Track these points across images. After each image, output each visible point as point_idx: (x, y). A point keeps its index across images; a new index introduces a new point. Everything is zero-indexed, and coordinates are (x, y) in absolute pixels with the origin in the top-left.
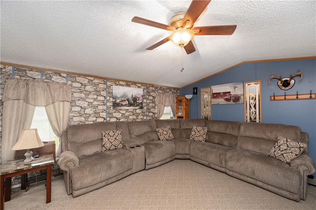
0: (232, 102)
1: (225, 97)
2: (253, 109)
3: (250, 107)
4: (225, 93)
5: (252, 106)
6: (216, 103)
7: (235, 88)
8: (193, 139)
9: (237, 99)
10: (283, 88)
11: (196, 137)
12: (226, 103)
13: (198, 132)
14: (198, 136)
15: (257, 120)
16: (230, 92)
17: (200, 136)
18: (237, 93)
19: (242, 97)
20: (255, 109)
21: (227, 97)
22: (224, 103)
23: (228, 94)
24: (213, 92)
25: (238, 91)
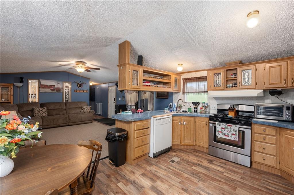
0: (55, 91)
1: (51, 88)
2: (67, 96)
3: (66, 94)
4: (51, 86)
5: (67, 94)
6: (44, 92)
7: (58, 83)
8: (38, 116)
9: (59, 90)
10: (79, 87)
11: (41, 114)
12: (51, 92)
13: (41, 111)
14: (41, 113)
15: (69, 101)
16: (55, 86)
17: (43, 113)
18: (59, 87)
19: (62, 89)
20: (68, 95)
21: (53, 88)
22: (50, 92)
23: (53, 87)
24: (41, 84)
25: (60, 86)
